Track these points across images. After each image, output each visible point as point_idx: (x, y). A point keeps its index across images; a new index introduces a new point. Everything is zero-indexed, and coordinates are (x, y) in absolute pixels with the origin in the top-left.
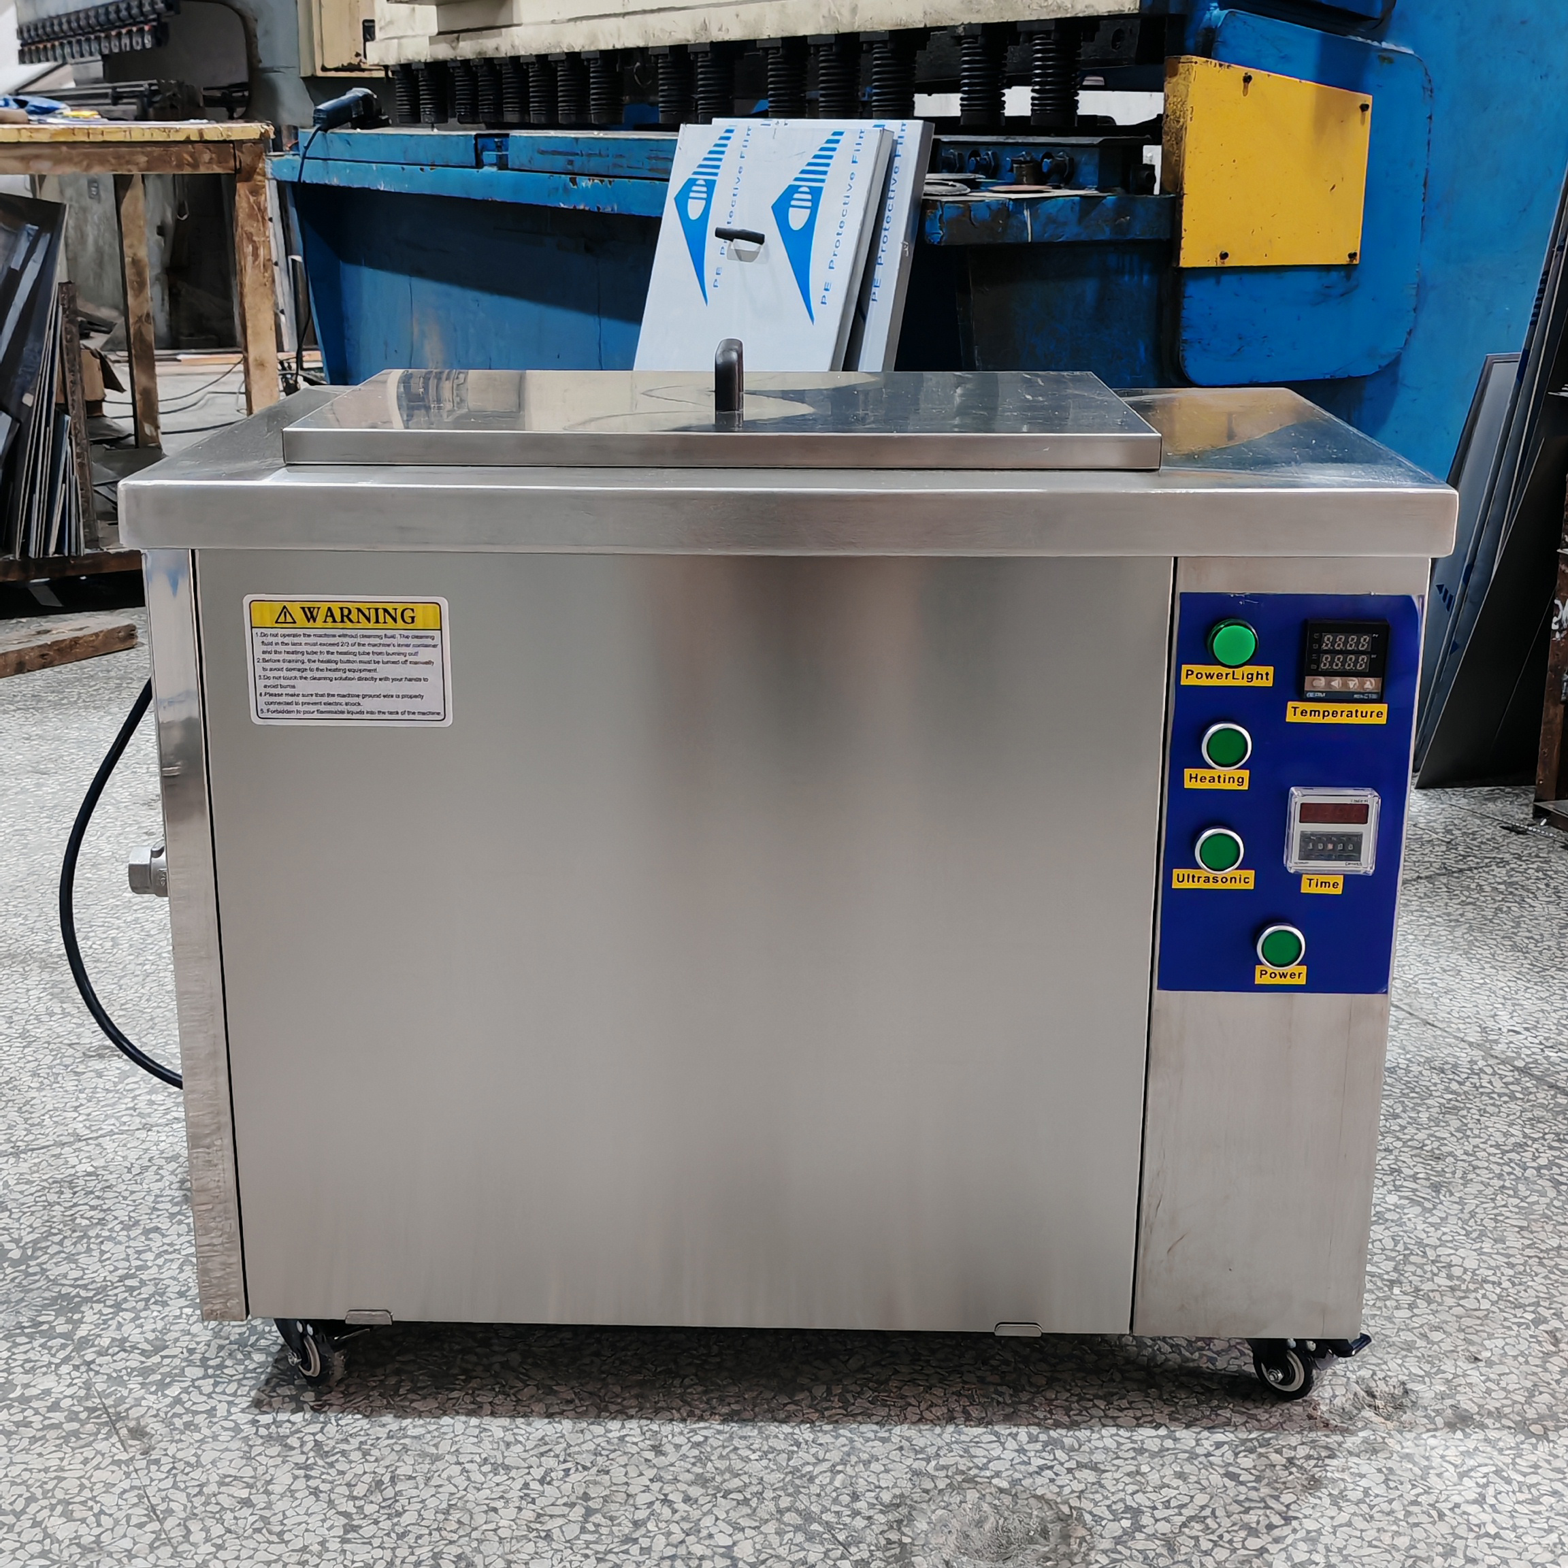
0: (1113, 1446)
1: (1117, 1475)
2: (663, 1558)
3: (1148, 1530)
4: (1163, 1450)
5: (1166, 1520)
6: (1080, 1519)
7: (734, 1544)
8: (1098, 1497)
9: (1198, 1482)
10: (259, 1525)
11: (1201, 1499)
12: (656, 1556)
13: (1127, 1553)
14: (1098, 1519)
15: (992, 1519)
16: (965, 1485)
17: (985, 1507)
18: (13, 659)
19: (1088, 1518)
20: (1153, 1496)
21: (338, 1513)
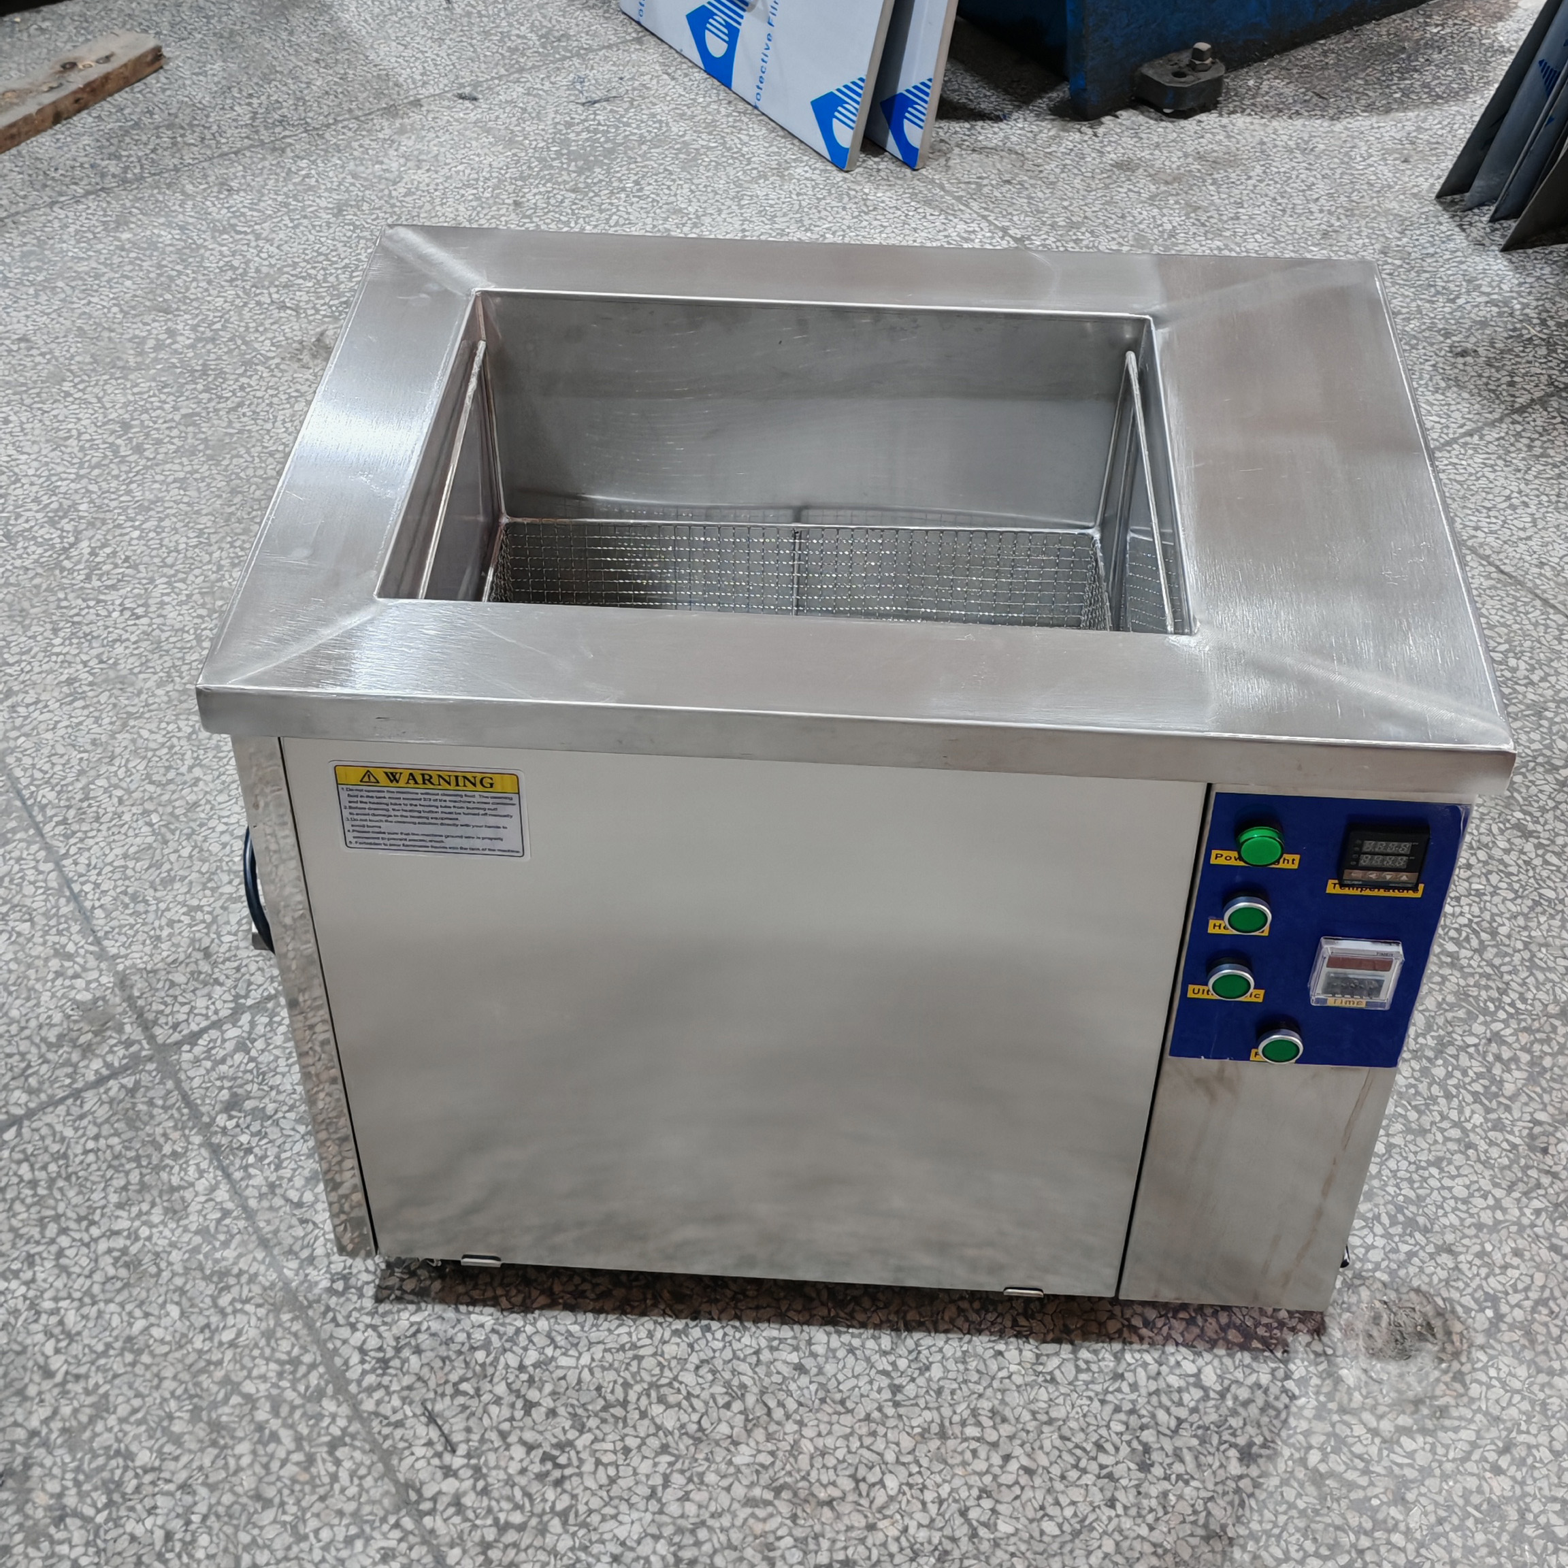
0: (1456, 1222)
1: (1470, 1258)
2: (1150, 1394)
3: (1508, 1319)
4: (1497, 1222)
5: (1518, 1305)
6: (1453, 1311)
7: (1200, 1371)
8: (1461, 1285)
9: (1532, 1259)
10: (821, 1394)
11: (1539, 1279)
12: (1144, 1391)
13: (1498, 1347)
14: (1468, 1310)
15: (1385, 1316)
16: (1357, 1282)
17: (1378, 1304)
18: (50, 112)
19: (1459, 1310)
20: (1502, 1279)
21: (879, 1372)
